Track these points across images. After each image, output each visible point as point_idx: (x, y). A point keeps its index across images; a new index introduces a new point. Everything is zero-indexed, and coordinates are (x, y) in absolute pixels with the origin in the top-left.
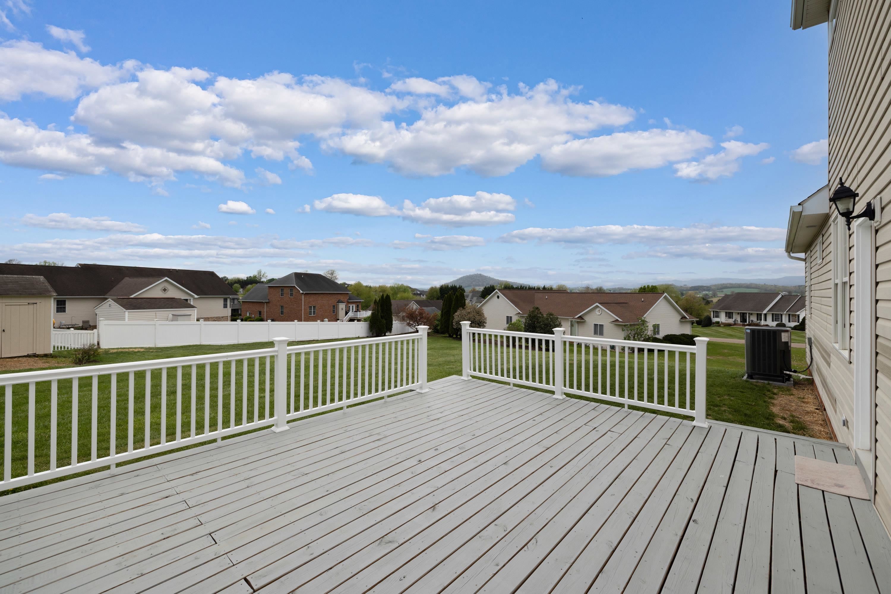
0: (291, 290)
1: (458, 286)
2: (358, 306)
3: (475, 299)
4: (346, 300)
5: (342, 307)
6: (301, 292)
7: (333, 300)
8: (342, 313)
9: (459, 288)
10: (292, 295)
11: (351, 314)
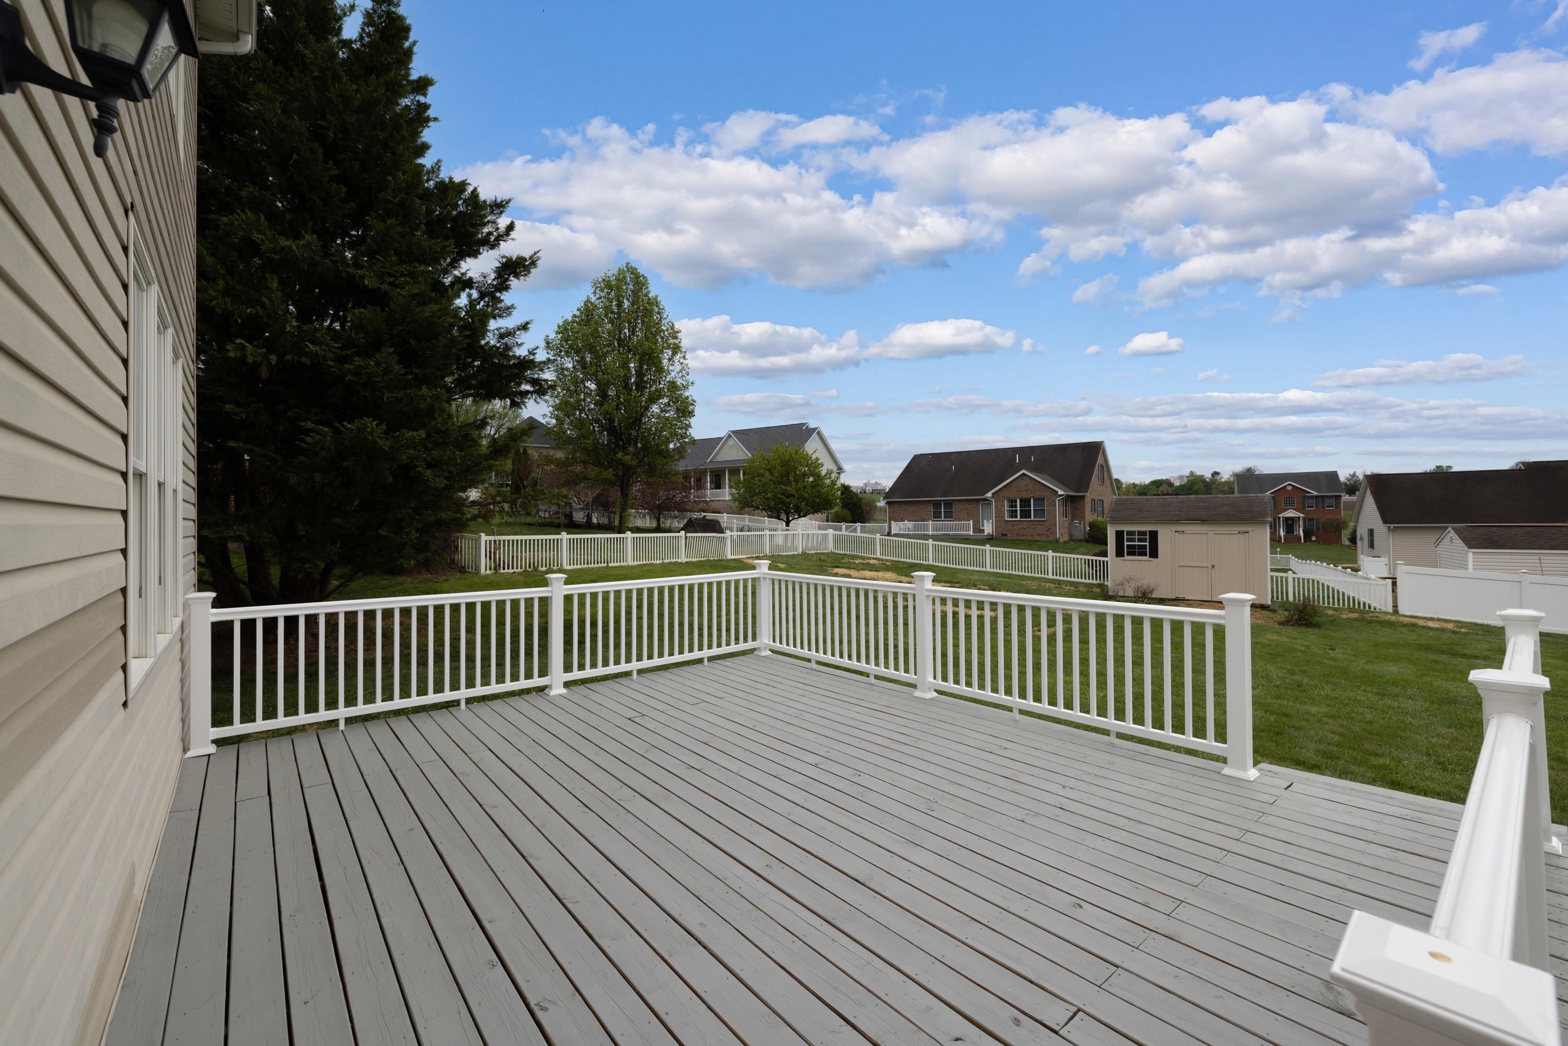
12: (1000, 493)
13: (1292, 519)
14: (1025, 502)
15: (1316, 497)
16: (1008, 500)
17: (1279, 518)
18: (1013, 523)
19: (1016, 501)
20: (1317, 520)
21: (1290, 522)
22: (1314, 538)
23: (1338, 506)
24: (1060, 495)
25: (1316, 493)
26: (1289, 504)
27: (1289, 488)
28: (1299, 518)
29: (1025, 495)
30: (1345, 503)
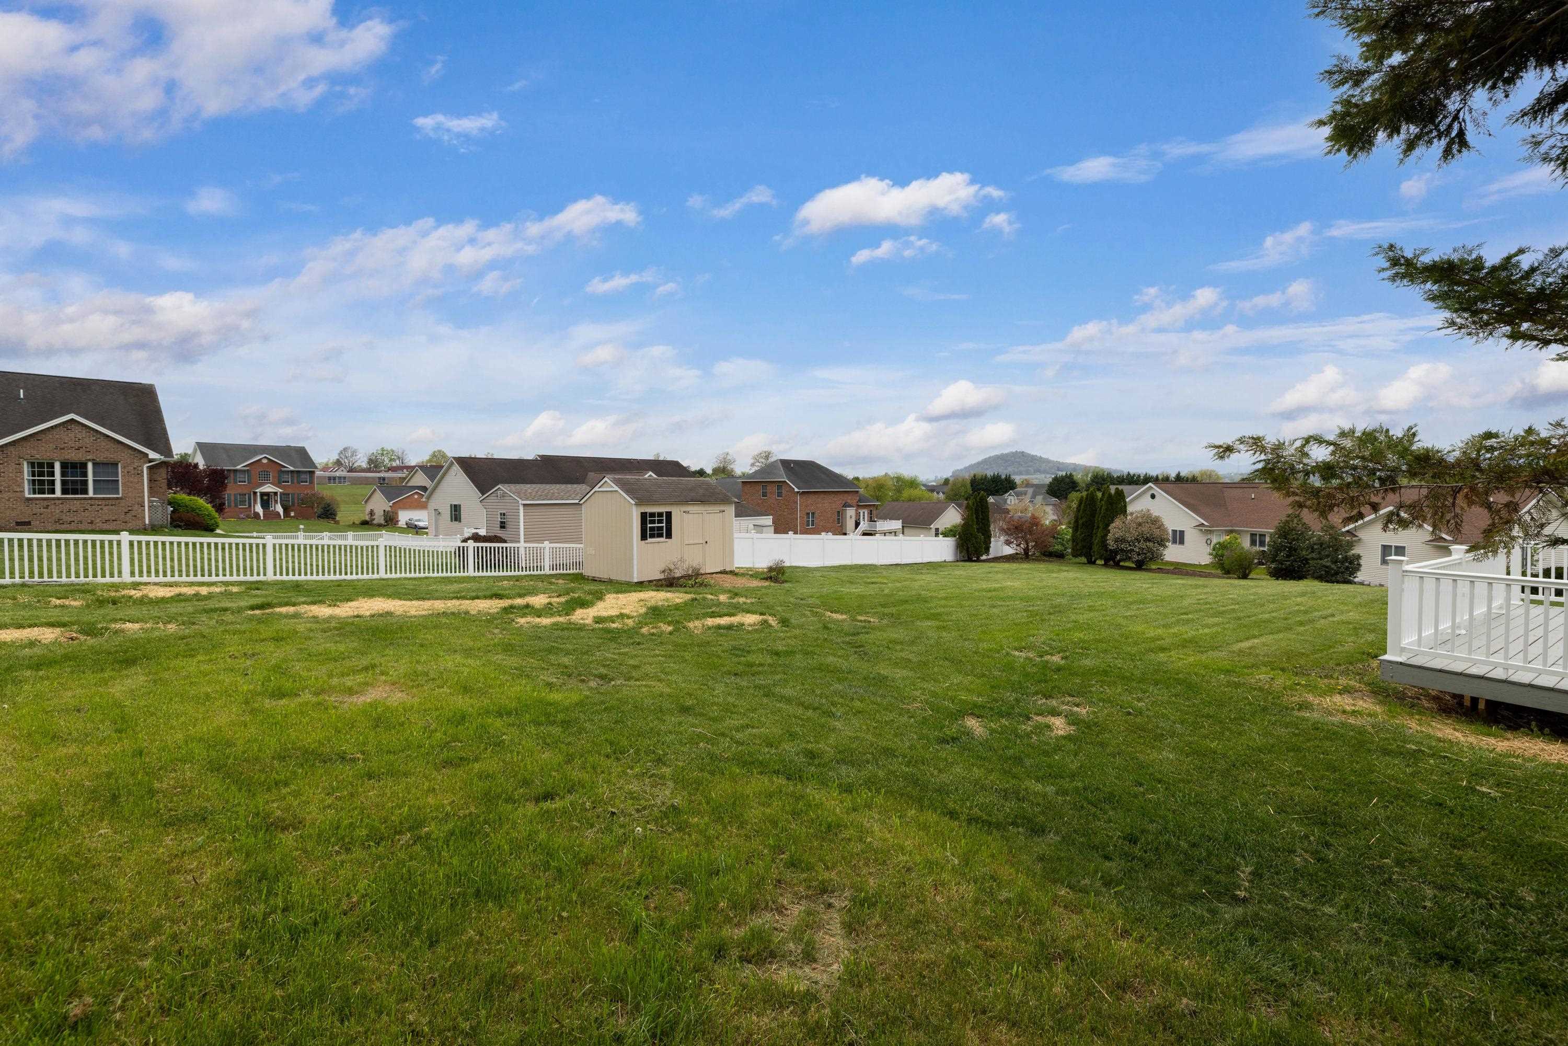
0: (779, 487)
1: (1003, 477)
2: (871, 513)
3: (1039, 498)
4: (854, 502)
5: (851, 512)
6: (796, 490)
7: (838, 501)
8: (850, 524)
9: (1006, 479)
10: (780, 495)
11: (864, 526)
12: (12, 449)
13: (268, 494)
14: (74, 469)
15: (292, 472)
16: (32, 465)
17: (255, 493)
18: (46, 503)
19: (51, 466)
20: (293, 494)
21: (265, 498)
22: (292, 514)
23: (312, 482)
24: (151, 461)
25: (292, 468)
26: (265, 479)
27: (265, 461)
28: (276, 493)
29: (74, 456)
30: (318, 477)
